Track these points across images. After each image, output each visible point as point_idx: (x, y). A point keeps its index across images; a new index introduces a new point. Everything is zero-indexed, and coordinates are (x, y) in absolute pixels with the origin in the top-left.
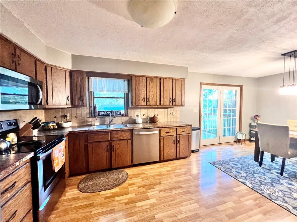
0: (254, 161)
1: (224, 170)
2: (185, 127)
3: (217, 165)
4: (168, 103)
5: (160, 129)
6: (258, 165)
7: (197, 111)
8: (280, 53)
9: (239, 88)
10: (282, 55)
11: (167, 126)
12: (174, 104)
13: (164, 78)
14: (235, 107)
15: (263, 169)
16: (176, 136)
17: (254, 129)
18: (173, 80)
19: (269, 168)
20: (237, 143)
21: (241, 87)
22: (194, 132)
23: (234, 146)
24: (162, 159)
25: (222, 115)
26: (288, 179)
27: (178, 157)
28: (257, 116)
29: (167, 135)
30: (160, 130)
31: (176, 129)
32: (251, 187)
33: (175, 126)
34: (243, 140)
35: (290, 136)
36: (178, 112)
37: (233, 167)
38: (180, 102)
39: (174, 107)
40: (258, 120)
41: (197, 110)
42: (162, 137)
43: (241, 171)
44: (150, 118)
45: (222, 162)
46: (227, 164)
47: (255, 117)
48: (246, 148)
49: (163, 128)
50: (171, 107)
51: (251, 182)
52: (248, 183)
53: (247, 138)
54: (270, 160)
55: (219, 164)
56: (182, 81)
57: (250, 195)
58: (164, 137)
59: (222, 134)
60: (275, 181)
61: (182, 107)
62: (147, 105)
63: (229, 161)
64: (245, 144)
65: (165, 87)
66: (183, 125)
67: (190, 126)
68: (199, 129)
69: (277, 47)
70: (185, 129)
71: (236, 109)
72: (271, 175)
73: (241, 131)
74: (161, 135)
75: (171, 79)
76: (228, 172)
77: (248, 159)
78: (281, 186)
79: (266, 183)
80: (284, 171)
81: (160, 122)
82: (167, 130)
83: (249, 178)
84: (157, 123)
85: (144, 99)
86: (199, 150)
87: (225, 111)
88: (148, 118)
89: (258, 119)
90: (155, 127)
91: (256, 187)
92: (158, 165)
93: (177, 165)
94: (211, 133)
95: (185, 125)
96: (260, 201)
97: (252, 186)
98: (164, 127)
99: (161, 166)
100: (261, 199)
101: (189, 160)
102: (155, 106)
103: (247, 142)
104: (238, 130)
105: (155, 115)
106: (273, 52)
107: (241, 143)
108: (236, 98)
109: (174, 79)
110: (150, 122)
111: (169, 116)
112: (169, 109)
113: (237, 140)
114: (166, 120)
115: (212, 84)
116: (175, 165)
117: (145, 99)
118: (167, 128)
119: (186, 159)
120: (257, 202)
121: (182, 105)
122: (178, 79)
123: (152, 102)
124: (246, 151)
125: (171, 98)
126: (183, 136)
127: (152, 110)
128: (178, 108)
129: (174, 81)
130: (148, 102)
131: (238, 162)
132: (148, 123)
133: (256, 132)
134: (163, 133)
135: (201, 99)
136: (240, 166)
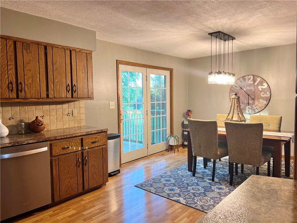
0: (187, 171)
1: (155, 191)
2: (96, 136)
3: (146, 187)
4: (64, 94)
5: (51, 142)
6: (192, 175)
7: (114, 107)
8: (207, 32)
9: (169, 72)
10: (209, 34)
11: (64, 136)
12: (74, 95)
13: (53, 46)
14: (165, 100)
15: (196, 178)
16: (82, 153)
17: (186, 130)
18: (71, 51)
19: (202, 176)
20: (170, 152)
21: (171, 71)
22: (111, 142)
23: (166, 156)
24: (57, 199)
25: (149, 113)
26: (218, 184)
27: (86, 188)
28: (189, 111)
29: (64, 152)
30: (51, 145)
31: (82, 139)
32: (185, 204)
33: (79, 134)
34: (176, 145)
35: (219, 133)
36: (83, 111)
37: (165, 185)
38: (86, 91)
39: (74, 101)
40: (191, 117)
41: (113, 105)
42: (57, 158)
43: (174, 188)
44: (26, 124)
45: (152, 181)
46: (158, 183)
47: (187, 112)
48: (179, 157)
49: (55, 141)
50: (69, 102)
51: (184, 198)
52: (182, 200)
53: (180, 143)
54: (203, 166)
55: (148, 185)
56: (88, 55)
57: (184, 213)
58: (59, 157)
59: (150, 141)
60: (207, 189)
61: (89, 101)
62: (20, 97)
63: (160, 178)
64: (178, 151)
65: (56, 63)
66: (93, 132)
67: (104, 133)
68: (119, 136)
69: (203, 25)
70: (96, 138)
71: (165, 102)
72: (203, 184)
73: (173, 134)
74: (54, 153)
75: (67, 49)
76: (159, 192)
77: (182, 169)
78: (212, 194)
79: (200, 194)
80: (215, 176)
81: (48, 131)
82: (65, 144)
83: (183, 194)
84: (42, 132)
85: (10, 85)
86: (119, 171)
87: (153, 107)
88: (21, 125)
89: (191, 115)
90: (41, 140)
91: (190, 201)
92: (50, 212)
93: (87, 202)
94: (136, 142)
95: (96, 132)
96: (194, 216)
97: (185, 202)
98: (58, 138)
99: (56, 212)
100: (195, 213)
101: (105, 190)
102: (37, 100)
103: (181, 149)
104: (170, 133)
105: (37, 117)
106: (200, 29)
107: (173, 151)
108: (165, 87)
109: (73, 50)
110: (25, 133)
111: (66, 118)
112: (65, 106)
113: (169, 147)
114: (60, 126)
115: (134, 63)
116: (83, 203)
117: (14, 86)
118: (65, 140)
119: (101, 188)
120: (191, 218)
121: (90, 97)
122: (80, 51)
123: (29, 92)
124: (179, 161)
125: (68, 85)
126: (94, 151)
127: (29, 107)
128: (82, 103)
129: (73, 53)
130: (21, 91)
131: (170, 177)
132: (22, 134)
133: (188, 132)
134: (57, 150)
135: (120, 88)
136: (173, 181)
